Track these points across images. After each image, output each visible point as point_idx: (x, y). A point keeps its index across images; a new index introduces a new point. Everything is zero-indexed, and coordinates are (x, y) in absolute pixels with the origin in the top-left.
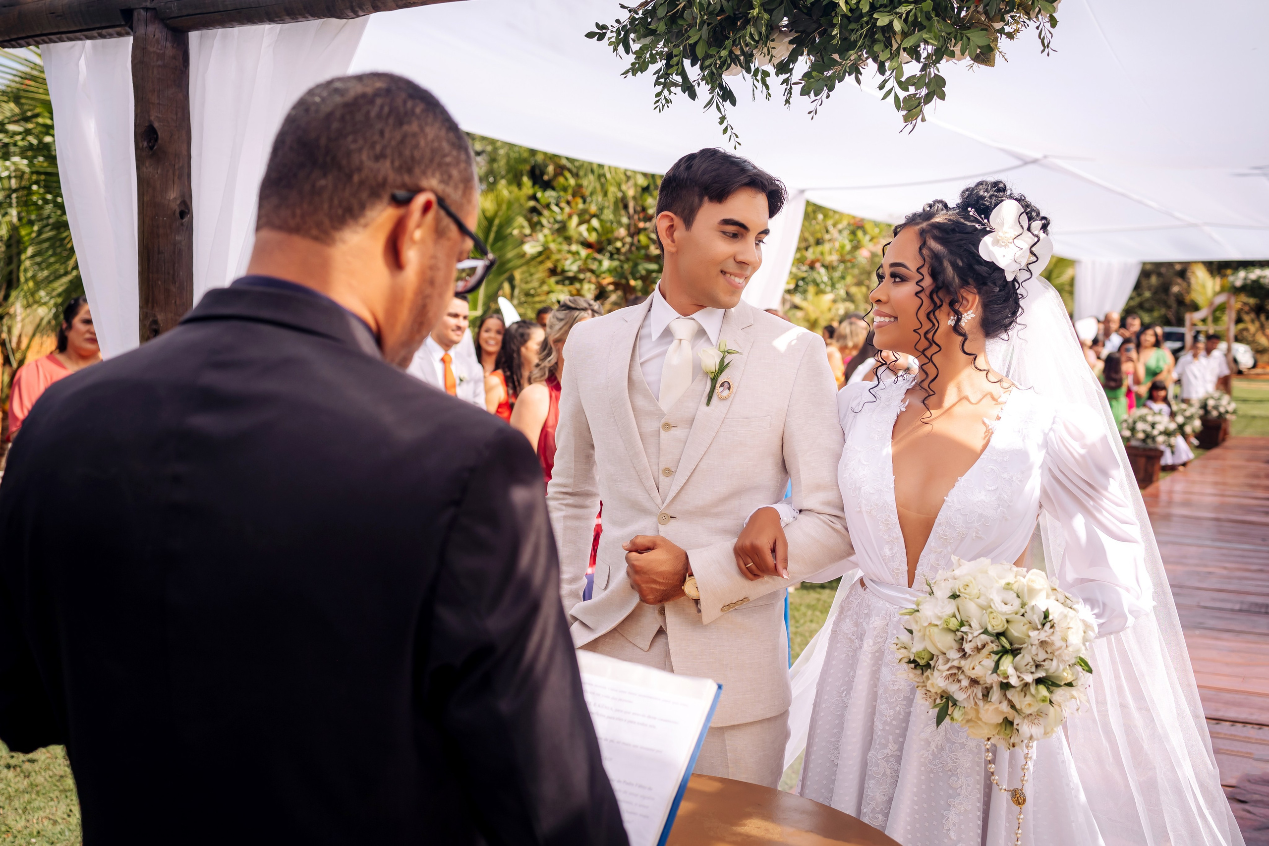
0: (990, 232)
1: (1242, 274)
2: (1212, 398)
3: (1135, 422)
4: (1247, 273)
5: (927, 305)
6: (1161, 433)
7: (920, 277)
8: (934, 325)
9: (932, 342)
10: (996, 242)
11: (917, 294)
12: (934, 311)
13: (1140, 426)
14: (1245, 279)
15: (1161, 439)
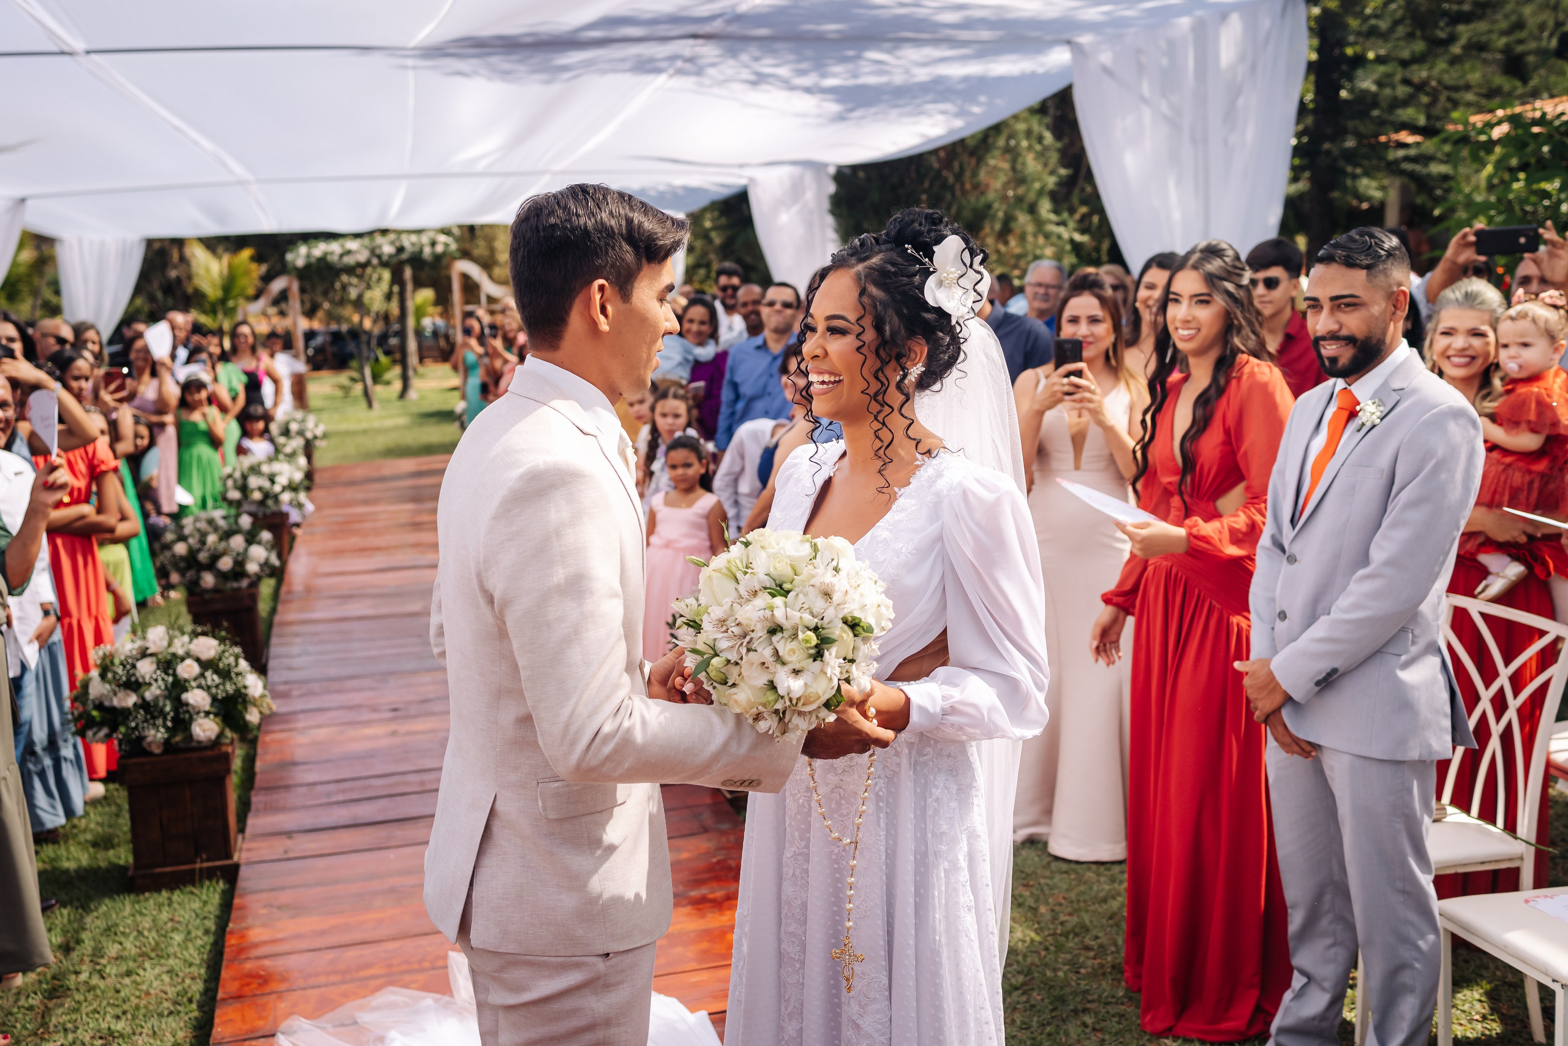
0: (933, 272)
1: (303, 250)
2: (295, 420)
3: (244, 477)
4: (310, 248)
5: (873, 362)
6: (284, 489)
7: (859, 330)
8: (882, 384)
9: (883, 404)
10: (940, 283)
11: (858, 349)
12: (881, 369)
13: (254, 482)
14: (308, 256)
15: (286, 497)
